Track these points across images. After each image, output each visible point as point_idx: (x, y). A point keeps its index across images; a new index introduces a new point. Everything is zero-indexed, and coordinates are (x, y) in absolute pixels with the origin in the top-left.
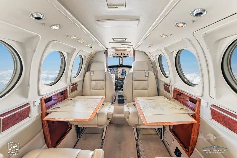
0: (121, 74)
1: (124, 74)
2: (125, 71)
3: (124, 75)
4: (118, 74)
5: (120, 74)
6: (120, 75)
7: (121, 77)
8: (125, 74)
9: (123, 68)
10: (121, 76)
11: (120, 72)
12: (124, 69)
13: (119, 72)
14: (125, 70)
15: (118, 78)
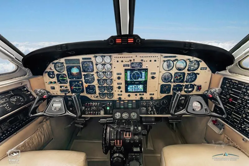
0: (127, 84)
1: (140, 83)
2: (146, 70)
3: (141, 87)
4: (115, 85)
5: (122, 81)
6: (123, 86)
7: (125, 96)
8: (145, 83)
9: (137, 57)
10: (127, 91)
11: (123, 76)
12: (138, 60)
13: (115, 76)
14: (144, 67)
15: (116, 97)
